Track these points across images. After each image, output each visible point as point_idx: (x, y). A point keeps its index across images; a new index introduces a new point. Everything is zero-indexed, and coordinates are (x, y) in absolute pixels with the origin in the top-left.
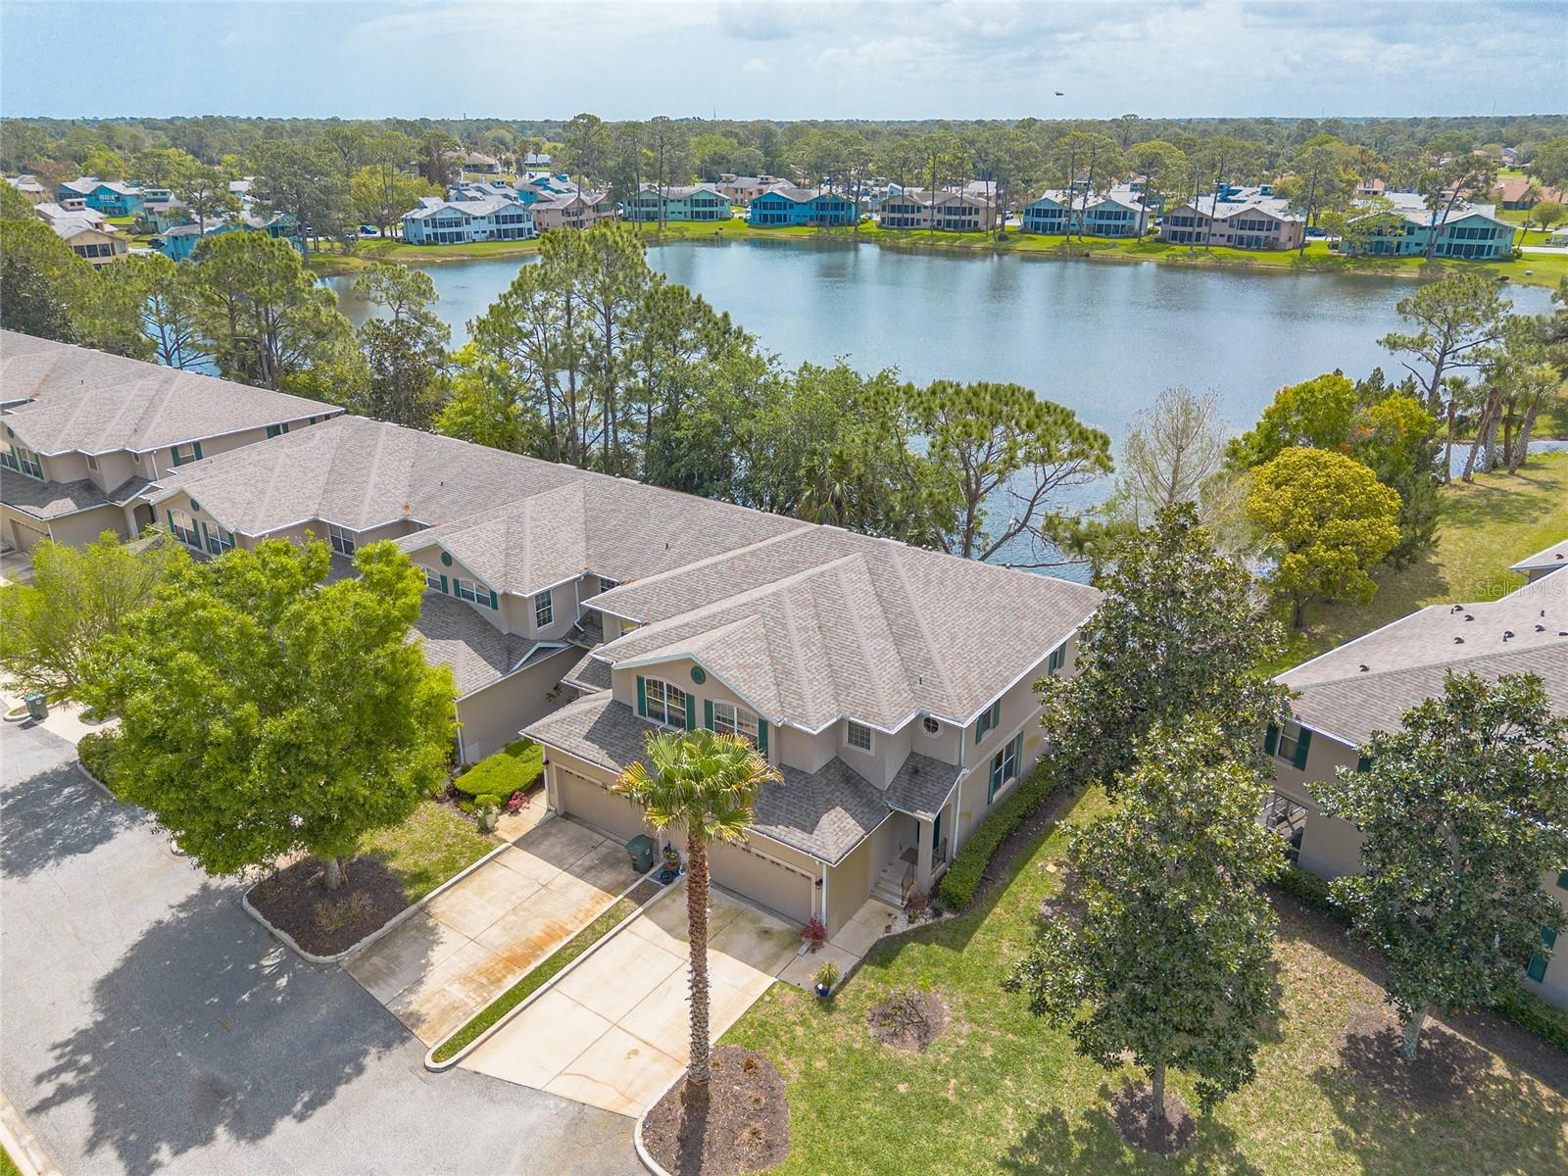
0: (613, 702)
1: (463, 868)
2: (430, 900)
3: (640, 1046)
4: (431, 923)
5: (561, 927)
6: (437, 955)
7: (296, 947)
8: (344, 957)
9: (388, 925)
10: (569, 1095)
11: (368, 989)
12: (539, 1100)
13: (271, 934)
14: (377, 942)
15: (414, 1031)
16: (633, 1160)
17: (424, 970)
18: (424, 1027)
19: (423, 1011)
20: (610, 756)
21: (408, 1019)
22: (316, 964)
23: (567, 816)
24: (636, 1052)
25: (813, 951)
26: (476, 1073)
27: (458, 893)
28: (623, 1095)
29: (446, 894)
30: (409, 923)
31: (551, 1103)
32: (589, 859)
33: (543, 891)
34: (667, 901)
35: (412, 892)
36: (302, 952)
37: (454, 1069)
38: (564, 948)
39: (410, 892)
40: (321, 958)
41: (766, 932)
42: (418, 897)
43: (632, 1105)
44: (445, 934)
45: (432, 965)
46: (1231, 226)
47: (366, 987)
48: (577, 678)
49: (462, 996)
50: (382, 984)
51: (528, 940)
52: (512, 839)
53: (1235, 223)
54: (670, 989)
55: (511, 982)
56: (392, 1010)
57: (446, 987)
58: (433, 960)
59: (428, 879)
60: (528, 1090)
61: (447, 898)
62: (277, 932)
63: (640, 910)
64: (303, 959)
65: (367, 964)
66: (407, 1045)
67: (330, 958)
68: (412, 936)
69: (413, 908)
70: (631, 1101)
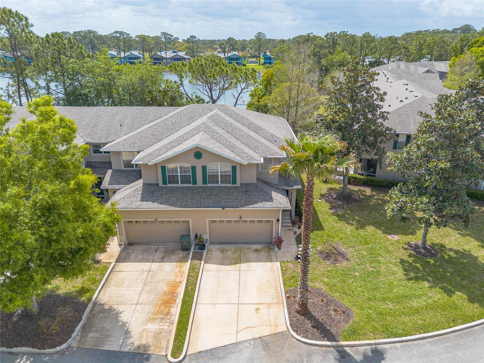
0: (144, 184)
1: (101, 280)
2: (96, 298)
3: (257, 306)
4: (106, 307)
5: (175, 282)
6: (124, 317)
7: (36, 350)
8: (73, 341)
9: (84, 317)
10: (250, 337)
11: (101, 348)
12: (241, 347)
13: (9, 353)
14: (84, 327)
15: (149, 352)
16: (303, 345)
17: (125, 326)
18: (152, 348)
19: (144, 342)
20: (161, 204)
21: (139, 350)
22: (57, 353)
23: (130, 244)
24: (257, 309)
25: (280, 249)
26: (200, 352)
27: (108, 290)
28: (271, 326)
29: (102, 292)
30: (94, 312)
31: (247, 344)
32: (159, 255)
33: (150, 273)
34: (209, 256)
35: (84, 298)
36: (43, 351)
37: (187, 357)
38: (186, 288)
39: (83, 299)
40: (58, 348)
41: (256, 250)
42: (90, 300)
43: (279, 327)
44: (121, 308)
45: (127, 323)
46: (172, 60)
47: (99, 348)
48: (109, 185)
49: (157, 327)
50: (106, 343)
51: (164, 292)
52: (113, 261)
53: (172, 59)
54: (245, 282)
55: (176, 310)
56: (126, 350)
57: (144, 327)
58: (125, 320)
59: (88, 290)
60: (231, 346)
61: (104, 294)
62: (15, 350)
63: (203, 262)
64: (45, 354)
65: (88, 339)
66: (151, 360)
67: (64, 346)
68: (102, 317)
69: (90, 305)
70: (277, 326)
